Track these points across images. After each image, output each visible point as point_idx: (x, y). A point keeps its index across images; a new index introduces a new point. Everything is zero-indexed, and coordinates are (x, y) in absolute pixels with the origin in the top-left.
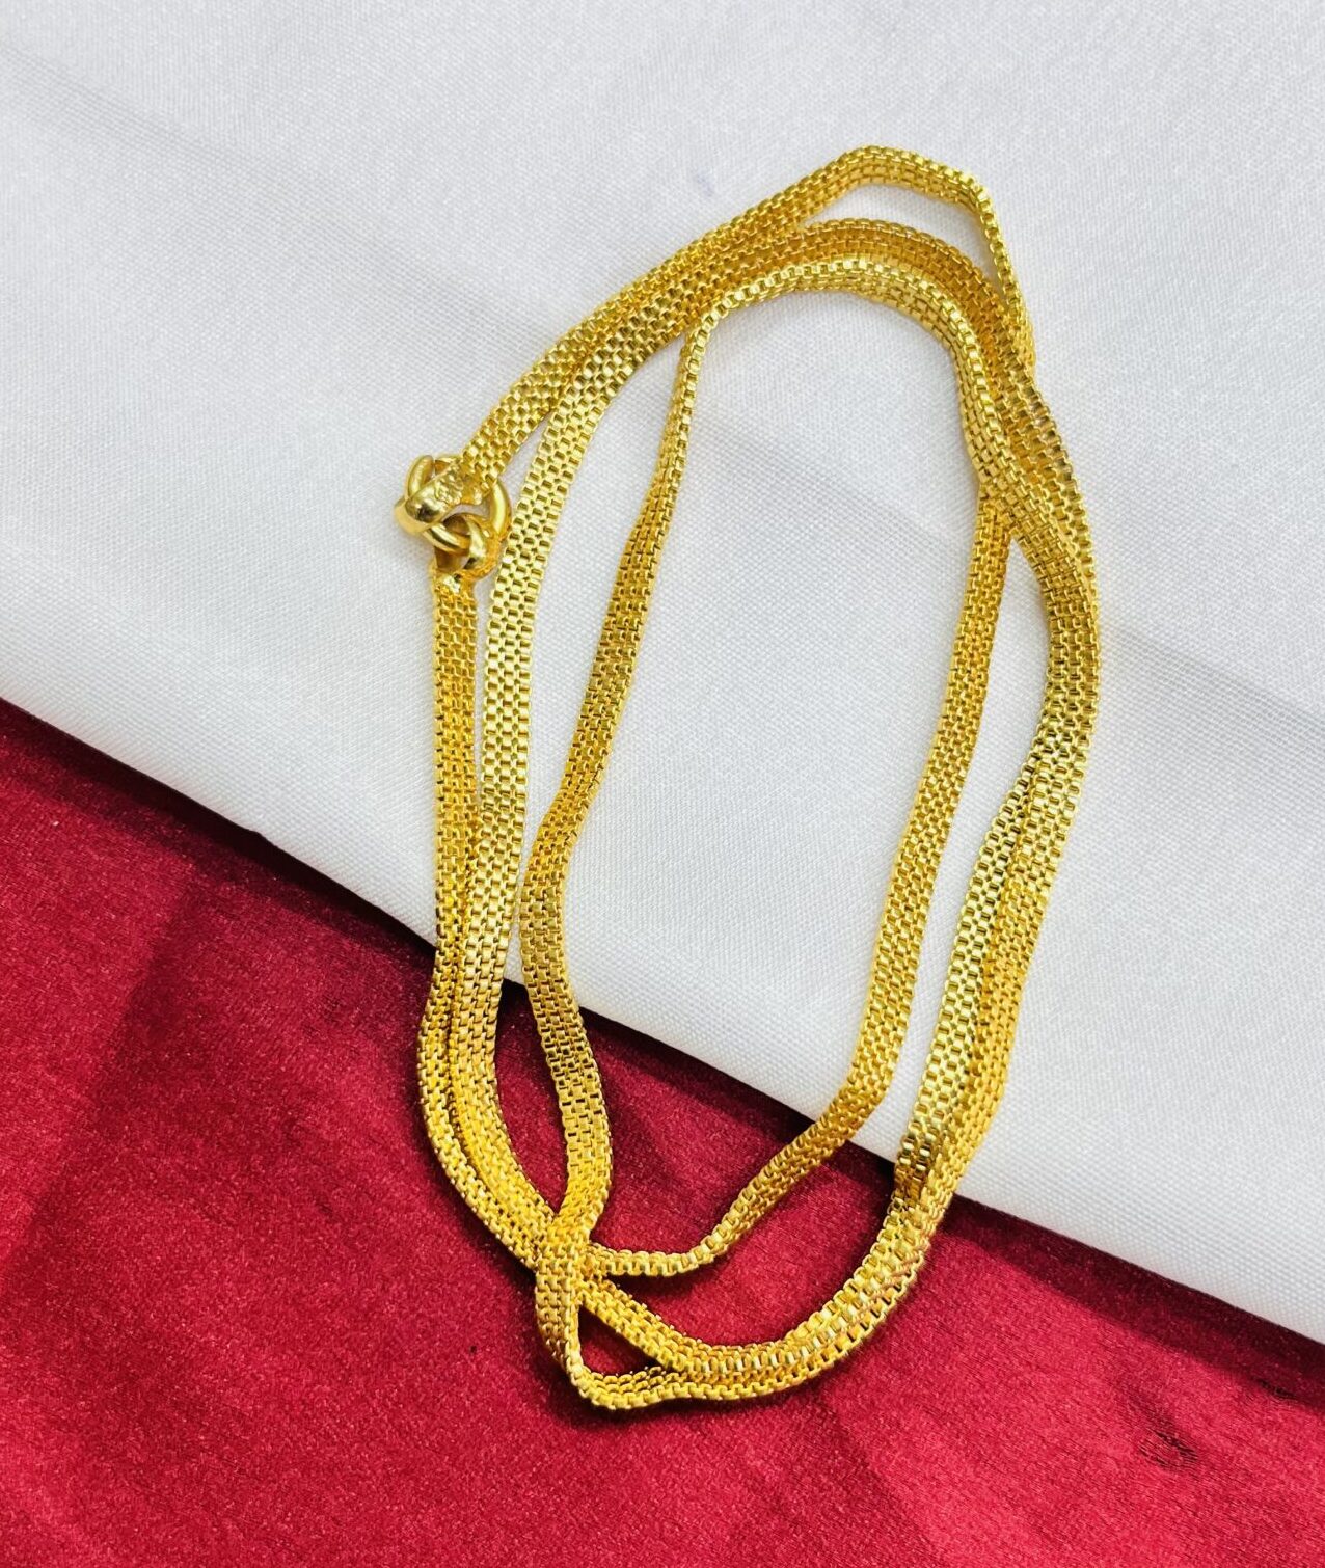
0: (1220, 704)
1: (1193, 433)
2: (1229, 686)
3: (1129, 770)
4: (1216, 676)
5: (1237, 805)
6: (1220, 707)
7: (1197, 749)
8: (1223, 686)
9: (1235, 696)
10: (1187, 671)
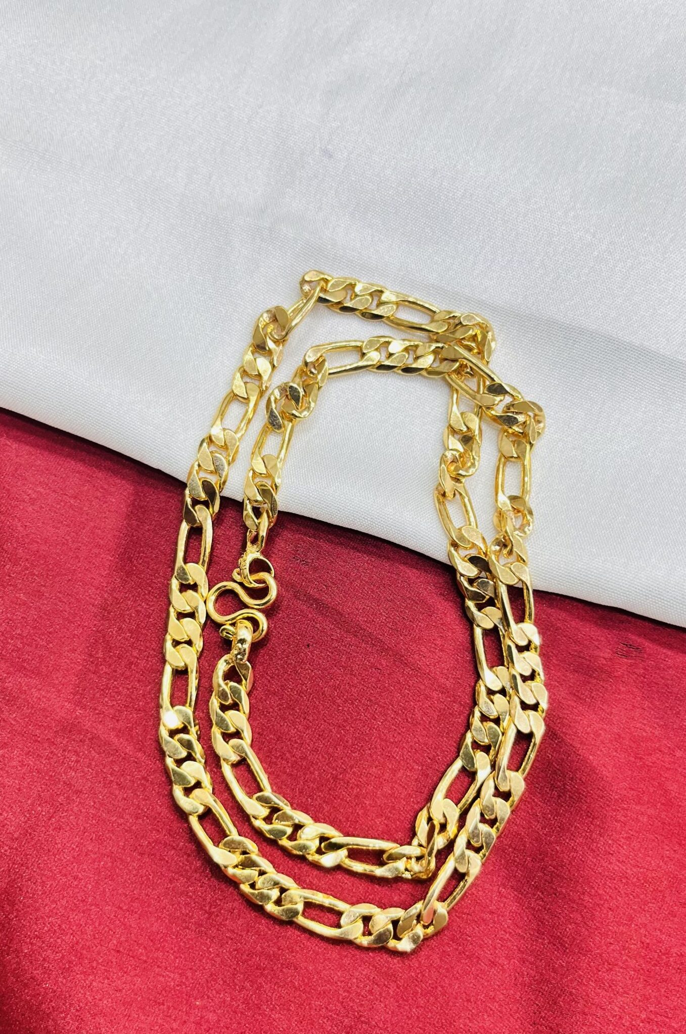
0: (597, 347)
1: (569, 231)
2: (600, 338)
3: (558, 383)
4: (594, 334)
5: (609, 392)
6: (597, 349)
7: (588, 369)
8: (597, 339)
9: (604, 343)
10: (581, 334)
